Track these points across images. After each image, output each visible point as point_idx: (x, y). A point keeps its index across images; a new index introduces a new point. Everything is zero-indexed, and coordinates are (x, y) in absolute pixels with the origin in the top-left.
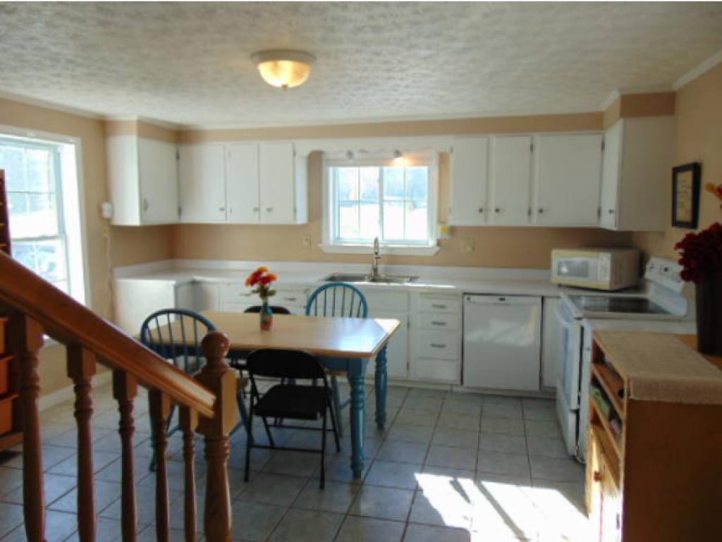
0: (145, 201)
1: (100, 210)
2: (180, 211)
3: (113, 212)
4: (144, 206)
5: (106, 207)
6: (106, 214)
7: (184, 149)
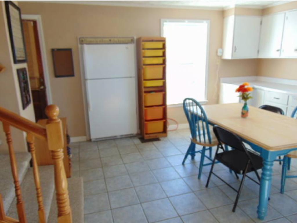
0: (235, 47)
1: (217, 52)
2: (258, 52)
3: (223, 53)
4: (234, 49)
5: (220, 50)
6: (219, 54)
7: (265, 19)
